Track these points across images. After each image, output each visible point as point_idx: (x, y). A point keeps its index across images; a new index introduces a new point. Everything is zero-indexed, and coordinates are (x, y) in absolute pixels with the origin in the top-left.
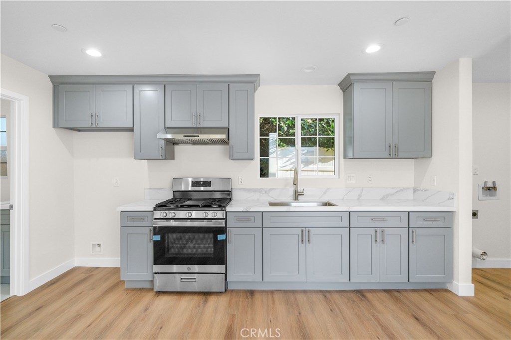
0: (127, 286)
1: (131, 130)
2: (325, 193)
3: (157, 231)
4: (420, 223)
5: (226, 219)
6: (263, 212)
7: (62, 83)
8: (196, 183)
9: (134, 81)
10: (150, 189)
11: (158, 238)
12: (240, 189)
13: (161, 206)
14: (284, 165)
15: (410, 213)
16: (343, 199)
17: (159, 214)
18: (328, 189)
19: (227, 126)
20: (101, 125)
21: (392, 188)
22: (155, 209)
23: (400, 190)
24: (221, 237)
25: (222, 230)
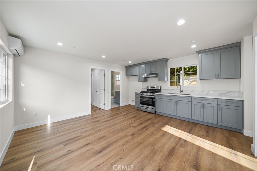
0: (137, 108)
1: (138, 75)
2: (192, 91)
3: (141, 97)
4: (223, 103)
5: (155, 96)
6: (164, 95)
7: (127, 67)
8: (151, 87)
9: (139, 65)
10: (142, 88)
11: (141, 99)
12: (163, 89)
13: (142, 92)
14: (187, 82)
15: (218, 99)
16: (200, 94)
17: (141, 94)
18: (193, 90)
19: (157, 72)
20: (133, 75)
21: (225, 91)
22: (141, 92)
23: (230, 92)
24: (154, 100)
25: (154, 98)
